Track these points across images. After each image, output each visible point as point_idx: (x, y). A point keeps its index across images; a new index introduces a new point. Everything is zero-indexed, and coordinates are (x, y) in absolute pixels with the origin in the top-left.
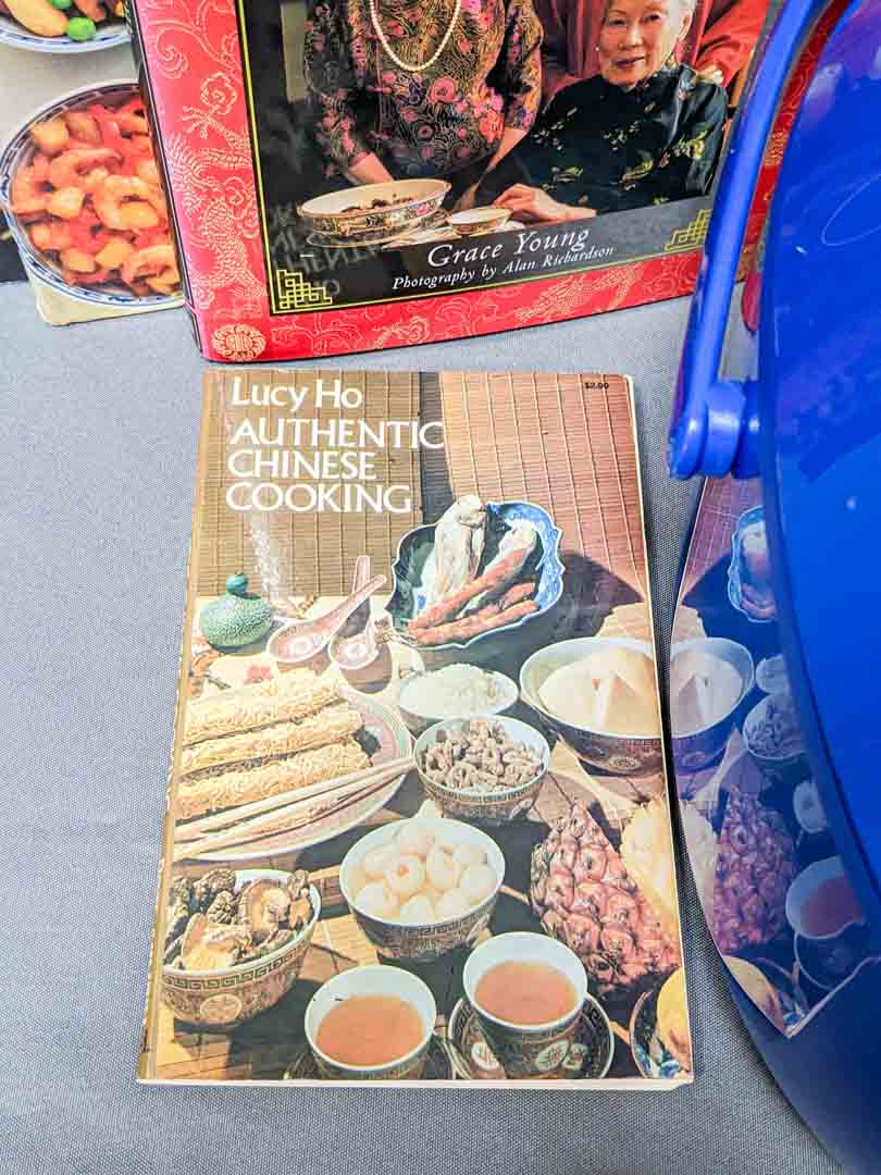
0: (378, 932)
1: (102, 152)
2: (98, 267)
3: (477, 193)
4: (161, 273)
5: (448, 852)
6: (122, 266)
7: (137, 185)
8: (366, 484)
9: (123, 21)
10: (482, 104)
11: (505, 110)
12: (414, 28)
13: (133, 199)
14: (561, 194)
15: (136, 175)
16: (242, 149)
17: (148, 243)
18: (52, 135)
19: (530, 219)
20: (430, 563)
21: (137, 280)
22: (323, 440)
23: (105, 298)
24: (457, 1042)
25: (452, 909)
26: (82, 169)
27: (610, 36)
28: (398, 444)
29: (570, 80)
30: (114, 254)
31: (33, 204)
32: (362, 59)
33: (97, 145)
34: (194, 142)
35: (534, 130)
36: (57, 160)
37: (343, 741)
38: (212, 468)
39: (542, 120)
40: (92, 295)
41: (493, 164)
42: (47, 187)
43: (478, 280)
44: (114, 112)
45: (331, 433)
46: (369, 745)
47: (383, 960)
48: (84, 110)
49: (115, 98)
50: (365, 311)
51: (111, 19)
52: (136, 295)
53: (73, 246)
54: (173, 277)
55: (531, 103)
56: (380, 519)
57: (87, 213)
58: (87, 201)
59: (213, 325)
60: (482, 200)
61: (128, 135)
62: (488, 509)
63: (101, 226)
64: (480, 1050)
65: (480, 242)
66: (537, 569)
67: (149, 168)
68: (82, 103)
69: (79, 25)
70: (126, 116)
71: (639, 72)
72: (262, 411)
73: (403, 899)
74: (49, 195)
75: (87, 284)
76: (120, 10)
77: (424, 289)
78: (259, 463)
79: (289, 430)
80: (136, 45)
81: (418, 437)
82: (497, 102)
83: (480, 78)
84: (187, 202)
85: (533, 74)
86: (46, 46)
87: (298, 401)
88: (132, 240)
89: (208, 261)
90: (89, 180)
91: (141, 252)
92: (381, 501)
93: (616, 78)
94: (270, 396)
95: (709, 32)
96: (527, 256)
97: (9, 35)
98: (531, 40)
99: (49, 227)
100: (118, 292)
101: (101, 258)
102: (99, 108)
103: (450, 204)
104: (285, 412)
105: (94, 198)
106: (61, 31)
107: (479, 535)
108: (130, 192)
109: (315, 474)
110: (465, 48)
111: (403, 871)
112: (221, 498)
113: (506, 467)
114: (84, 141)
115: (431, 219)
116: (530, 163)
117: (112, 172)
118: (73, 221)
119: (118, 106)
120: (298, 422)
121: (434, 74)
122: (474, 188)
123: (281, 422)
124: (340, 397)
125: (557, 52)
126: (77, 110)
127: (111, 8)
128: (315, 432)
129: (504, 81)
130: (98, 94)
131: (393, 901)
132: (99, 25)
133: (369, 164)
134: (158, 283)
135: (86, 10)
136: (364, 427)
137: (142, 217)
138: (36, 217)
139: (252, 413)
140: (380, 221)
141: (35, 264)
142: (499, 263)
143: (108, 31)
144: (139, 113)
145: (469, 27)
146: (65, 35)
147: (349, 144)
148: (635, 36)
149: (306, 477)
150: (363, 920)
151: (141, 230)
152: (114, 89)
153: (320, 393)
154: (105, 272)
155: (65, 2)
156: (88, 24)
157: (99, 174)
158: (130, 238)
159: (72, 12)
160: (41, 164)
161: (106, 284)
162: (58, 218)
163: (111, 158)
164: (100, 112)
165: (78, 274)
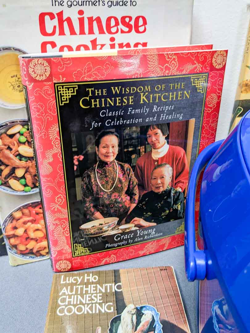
1: (31, 218)
2: (27, 249)
3: (126, 220)
4: (44, 250)
6: (33, 248)
7: (39, 226)
8: (100, 304)
9: (37, 187)
11: (131, 200)
12: (107, 182)
13: (37, 230)
14: (146, 220)
15: (39, 223)
16: (65, 213)
17: (41, 241)
18: (18, 215)
19: (140, 226)
20: (120, 327)
21: (38, 252)
22: (87, 291)
23: (28, 257)
26: (25, 223)
27: (153, 182)
28: (108, 291)
29: (145, 192)
30: (32, 245)
31: (11, 233)
32: (95, 189)
33: (30, 216)
34: (54, 212)
35: (138, 204)
36: (19, 221)
38: (53, 303)
39: (140, 201)
40: (25, 257)
41: (129, 213)
42: (15, 228)
43: (128, 244)
44: (34, 208)
45: (89, 289)
48: (27, 208)
49: (34, 205)
50: (98, 254)
51: (35, 186)
52: (37, 256)
53: (20, 243)
54: (47, 250)
55: (137, 198)
56: (104, 314)
57: (25, 234)
58: (26, 231)
59: (57, 261)
60: (127, 222)
61: (37, 214)
62: (137, 308)
63: (29, 238)
65: (128, 233)
66: (154, 326)
67: (42, 222)
68: (26, 206)
69: (27, 188)
70: (37, 209)
71: (161, 189)
72: (69, 284)
74: (15, 230)
75: (23, 253)
76: (37, 185)
77: (114, 247)
78: (67, 300)
79: (77, 289)
80: (40, 192)
81: (114, 288)
82: (128, 198)
83: (124, 192)
84: (51, 227)
85: (136, 191)
86: (19, 193)
87: (79, 281)
89: (56, 243)
90: (26, 226)
91: (39, 244)
92: (104, 309)
93: (156, 191)
94: (72, 280)
95: (176, 180)
96: (140, 236)
97: (10, 191)
98: (135, 183)
99: (15, 238)
100: (32, 256)
101: (28, 246)
102: (31, 207)
103: (119, 224)
104: (76, 284)
105: (27, 230)
106: (22, 190)
107: (135, 317)
108: (37, 228)
109: (84, 302)
110: (119, 186)
112: (55, 312)
113: (141, 294)
114: (26, 216)
115: (114, 228)
117: (32, 223)
118: (21, 236)
119: (36, 207)
120: (79, 287)
121: (112, 192)
123: (75, 287)
124: (91, 279)
125: (141, 186)
126: (25, 208)
127: (35, 184)
128: (85, 289)
129: (130, 193)
130: (31, 204)
132: (32, 188)
133: (98, 214)
134: (43, 252)
135: (29, 185)
136: (98, 286)
137: (40, 234)
138: (11, 236)
139: (66, 285)
140: (101, 229)
141: (10, 249)
142: (133, 239)
143: (34, 189)
144: (40, 208)
145: (120, 181)
146: (23, 191)
147: (93, 210)
148: (159, 181)
149: (81, 303)
151: (39, 238)
152: (35, 203)
153: (86, 278)
154: (29, 250)
155: (24, 183)
156: (29, 188)
157: (29, 224)
158: (36, 240)
159: (26, 185)
160: (14, 222)
161: (28, 253)
162: (17, 236)
163: (33, 220)
164: (30, 208)
165: (21, 251)
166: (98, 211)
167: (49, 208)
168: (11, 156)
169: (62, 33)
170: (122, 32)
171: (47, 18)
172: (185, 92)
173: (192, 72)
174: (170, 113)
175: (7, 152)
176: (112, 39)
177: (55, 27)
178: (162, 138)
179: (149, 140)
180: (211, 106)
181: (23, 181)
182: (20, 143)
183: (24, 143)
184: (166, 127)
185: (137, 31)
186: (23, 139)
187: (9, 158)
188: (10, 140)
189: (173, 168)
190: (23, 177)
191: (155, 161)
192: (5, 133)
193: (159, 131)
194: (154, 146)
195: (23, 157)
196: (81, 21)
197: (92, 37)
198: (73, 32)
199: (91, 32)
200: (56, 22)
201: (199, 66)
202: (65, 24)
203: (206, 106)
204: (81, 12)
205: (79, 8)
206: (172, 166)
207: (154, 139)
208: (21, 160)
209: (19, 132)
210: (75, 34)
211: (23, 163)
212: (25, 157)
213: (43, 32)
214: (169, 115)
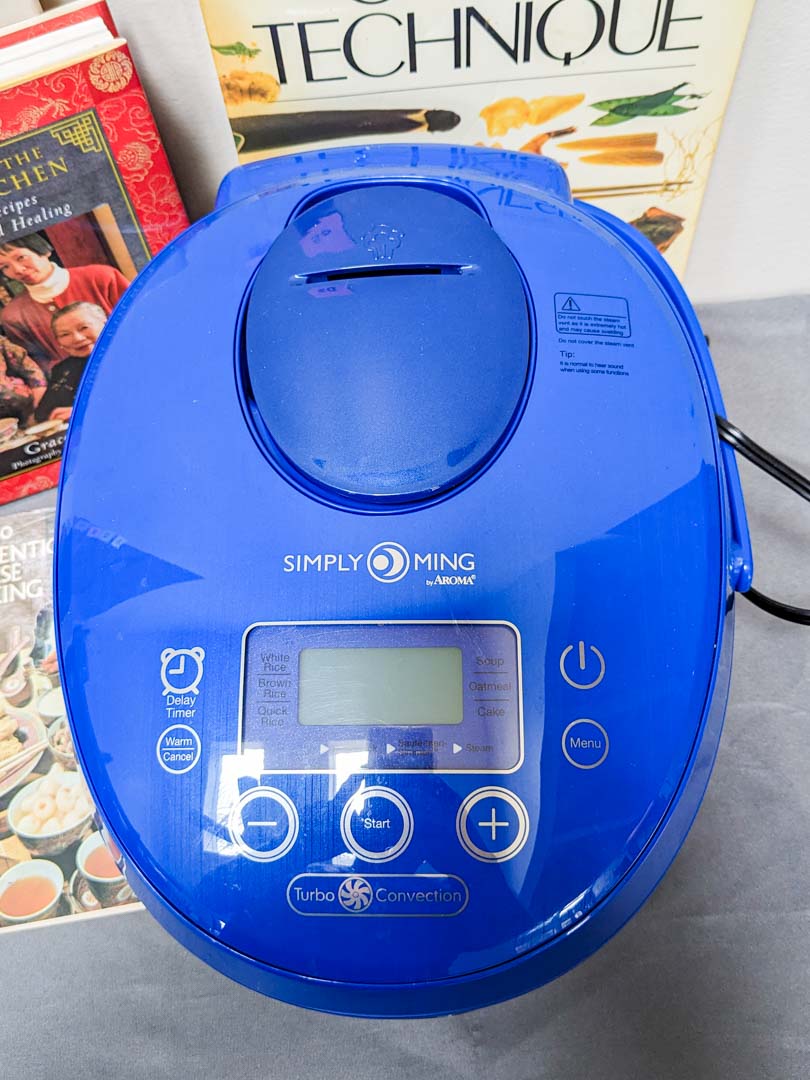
0: (29, 842)
3: (35, 419)
5: (68, 790)
8: (16, 584)
11: (26, 383)
24: (75, 894)
25: (70, 822)
27: (64, 341)
29: (53, 363)
35: (49, 386)
37: (7, 738)
41: (36, 404)
46: (21, 737)
47: (34, 857)
55: (39, 376)
56: (25, 603)
60: (41, 420)
64: (88, 897)
65: (54, 437)
73: (43, 822)
77: (33, 464)
81: (46, 549)
82: (19, 381)
92: (25, 592)
111: (42, 807)
115: (16, 435)
122: (31, 417)
129: (17, 372)
131: (38, 823)
136: (13, 549)
148: (79, 336)
150: (22, 839)
172: (51, 163)
173: (46, 120)
174: (30, 212)
178: (41, 263)
179: (8, 273)
180: (139, 167)
184: (38, 239)
189: (101, 305)
191: (46, 306)
193: (25, 252)
194: (28, 280)
201: (60, 106)
203: (122, 171)
206: (97, 301)
207: (20, 268)
214: (33, 216)
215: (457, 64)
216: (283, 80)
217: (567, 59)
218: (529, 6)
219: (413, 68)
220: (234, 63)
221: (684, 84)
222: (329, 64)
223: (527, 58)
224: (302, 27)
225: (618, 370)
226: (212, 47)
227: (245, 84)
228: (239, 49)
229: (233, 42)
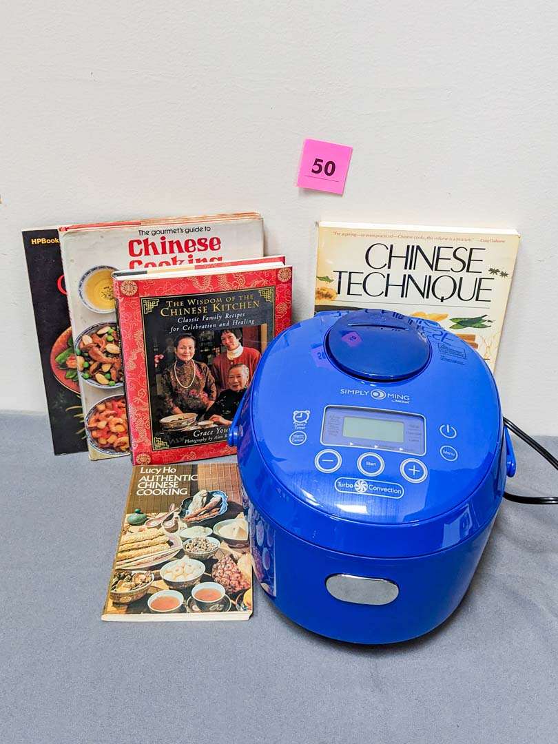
0: (168, 583)
1: (113, 412)
2: (107, 443)
3: (204, 417)
4: (124, 445)
5: (190, 566)
6: (114, 443)
7: (120, 420)
8: (175, 489)
9: (122, 382)
10: (203, 395)
11: (209, 397)
12: (185, 379)
13: (119, 424)
14: (226, 417)
15: (121, 418)
16: (146, 407)
17: (122, 436)
18: (101, 407)
19: (220, 424)
20: (191, 504)
21: (118, 447)
22: (164, 480)
23: (108, 452)
24: (189, 606)
25: (190, 578)
26: (107, 416)
27: (229, 380)
28: (185, 480)
29: (223, 390)
30: (112, 439)
31: (94, 425)
32: (174, 385)
33: (113, 410)
34: (136, 405)
35: (216, 401)
36: (102, 414)
37: (164, 543)
38: (133, 487)
39: (218, 399)
40: (105, 451)
41: (208, 409)
42: (98, 421)
43: (208, 441)
45: (167, 478)
46: (170, 544)
47: (170, 589)
49: (117, 399)
50: (178, 449)
51: (119, 381)
52: (117, 452)
53: (102, 437)
54: (128, 446)
55: (215, 395)
56: (179, 496)
57: (107, 428)
58: (107, 424)
59: (137, 454)
60: (206, 419)
61: (119, 407)
62: (208, 493)
63: (110, 431)
64: (195, 607)
65: (207, 430)
66: (220, 505)
67: (124, 416)
68: (109, 400)
69: (111, 382)
70: (120, 403)
71: (239, 388)
72: (148, 474)
73: (176, 576)
74: (98, 423)
75: (104, 448)
76: (121, 379)
77: (193, 443)
78: (146, 485)
79: (155, 478)
80: (124, 387)
81: (191, 478)
82: (206, 395)
83: (201, 390)
84: (133, 420)
85: (214, 388)
86: (104, 387)
87: (158, 472)
88: (117, 435)
89: (137, 435)
90: (109, 419)
91: (119, 439)
92: (179, 492)
93: (234, 389)
94: (151, 471)
96: (220, 434)
97: (96, 385)
98: (212, 381)
99: (96, 431)
100: (112, 451)
101: (108, 440)
103: (198, 420)
104: (154, 474)
105: (109, 424)
106: (107, 384)
107: (205, 499)
108: (118, 422)
109: (161, 487)
110: (197, 383)
111: (177, 570)
112: (136, 492)
113: (214, 483)
114: (109, 409)
115: (194, 423)
116: (217, 409)
117: (114, 417)
118: (102, 430)
119: (118, 400)
120: (158, 476)
121: (191, 388)
122: (203, 416)
123: (153, 477)
124: (170, 470)
125: (219, 384)
126: (108, 402)
127: (119, 379)
128: (163, 478)
129: (207, 390)
130: (114, 398)
131: (174, 576)
132: (116, 383)
133: (177, 409)
134: (123, 448)
135: (114, 380)
136: (176, 476)
137: (121, 429)
138: (93, 429)
139: (146, 475)
140: (180, 424)
141: (91, 442)
142: (213, 436)
143: (118, 384)
144: (123, 402)
145: (197, 378)
147: (172, 405)
148: (236, 380)
149: (159, 487)
150: (165, 581)
151: (120, 432)
152: (117, 397)
153: (165, 469)
154: (109, 444)
155: (109, 378)
156: (114, 382)
157: (111, 417)
158: (117, 434)
159: (110, 380)
160: (98, 415)
161: (108, 448)
162: (99, 429)
163: (115, 413)
164: (114, 402)
165: (102, 445)
166: (177, 406)
167: (132, 401)
168: (100, 353)
169: (147, 253)
170: (199, 250)
171: (135, 244)
172: (255, 302)
173: (259, 286)
174: (241, 319)
175: (96, 349)
176: (190, 256)
177: (141, 250)
178: (236, 341)
179: (223, 342)
180: (282, 312)
181: (108, 375)
182: (108, 342)
183: (111, 342)
184: (238, 331)
185: (212, 249)
186: (111, 338)
187: (97, 355)
188: (100, 339)
189: (249, 368)
190: (109, 372)
191: (230, 361)
192: (96, 333)
193: (233, 335)
194: (229, 348)
195: (110, 354)
196: (163, 244)
197: (173, 255)
198: (156, 252)
199: (172, 251)
200: (142, 246)
201: (265, 282)
202: (150, 247)
203: (276, 313)
204: (163, 238)
205: (161, 235)
206: (248, 366)
207: (228, 341)
208: (107, 357)
209: (107, 333)
210: (158, 254)
211: (109, 359)
212: (111, 354)
213: (132, 253)
214: (241, 321)
215: (402, 296)
216: (339, 293)
217: (442, 299)
218: (430, 277)
219: (386, 295)
220: (324, 284)
221: (486, 315)
222: (356, 289)
223: (427, 297)
224: (350, 273)
225: (462, 363)
226: (317, 277)
227: (325, 292)
228: (326, 279)
229: (325, 276)
